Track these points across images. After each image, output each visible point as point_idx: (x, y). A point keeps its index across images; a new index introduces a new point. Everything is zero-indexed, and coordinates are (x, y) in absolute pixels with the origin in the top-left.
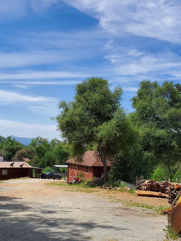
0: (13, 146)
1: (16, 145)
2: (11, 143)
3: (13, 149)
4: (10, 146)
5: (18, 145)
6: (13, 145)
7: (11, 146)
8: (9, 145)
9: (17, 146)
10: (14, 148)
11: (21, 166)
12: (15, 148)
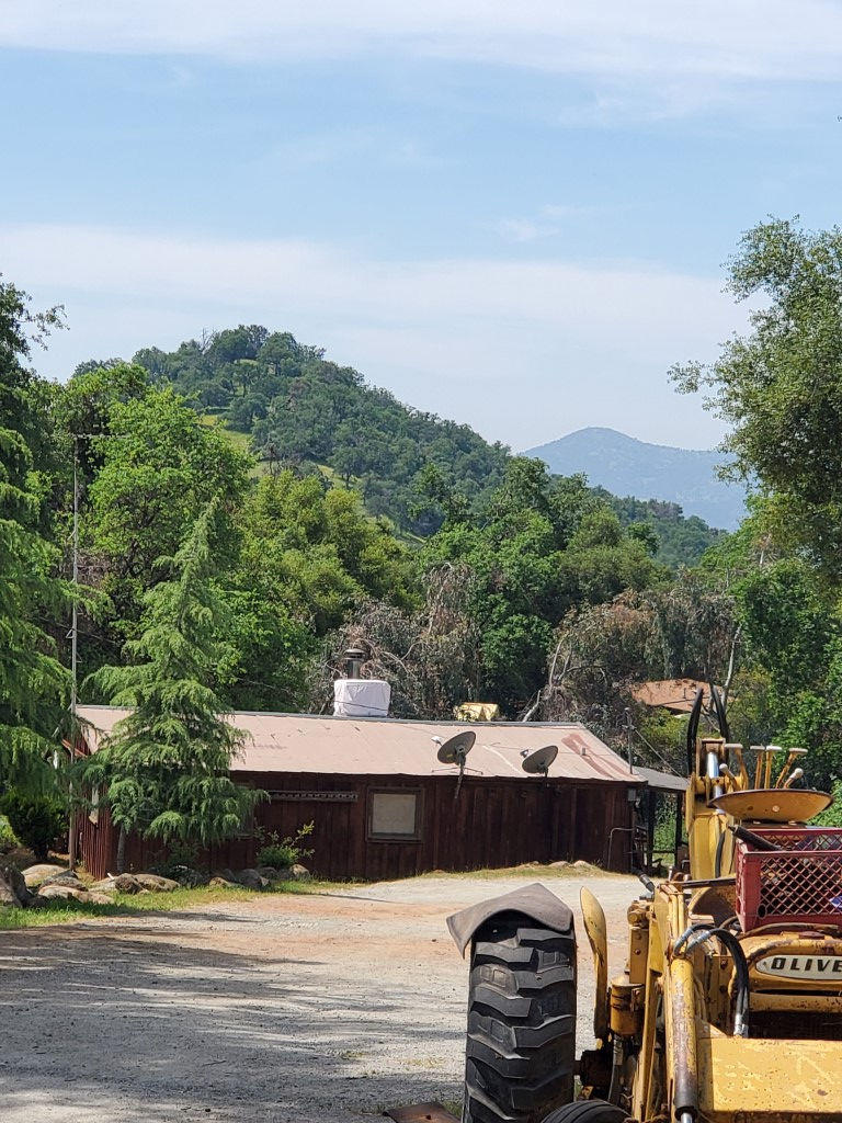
0: (566, 558)
1: (598, 542)
2: (539, 524)
3: (567, 591)
4: (528, 559)
5: (615, 544)
6: (563, 547)
7: (543, 553)
8: (529, 547)
9: (604, 552)
10: (573, 579)
11: (539, 761)
12: (586, 580)
